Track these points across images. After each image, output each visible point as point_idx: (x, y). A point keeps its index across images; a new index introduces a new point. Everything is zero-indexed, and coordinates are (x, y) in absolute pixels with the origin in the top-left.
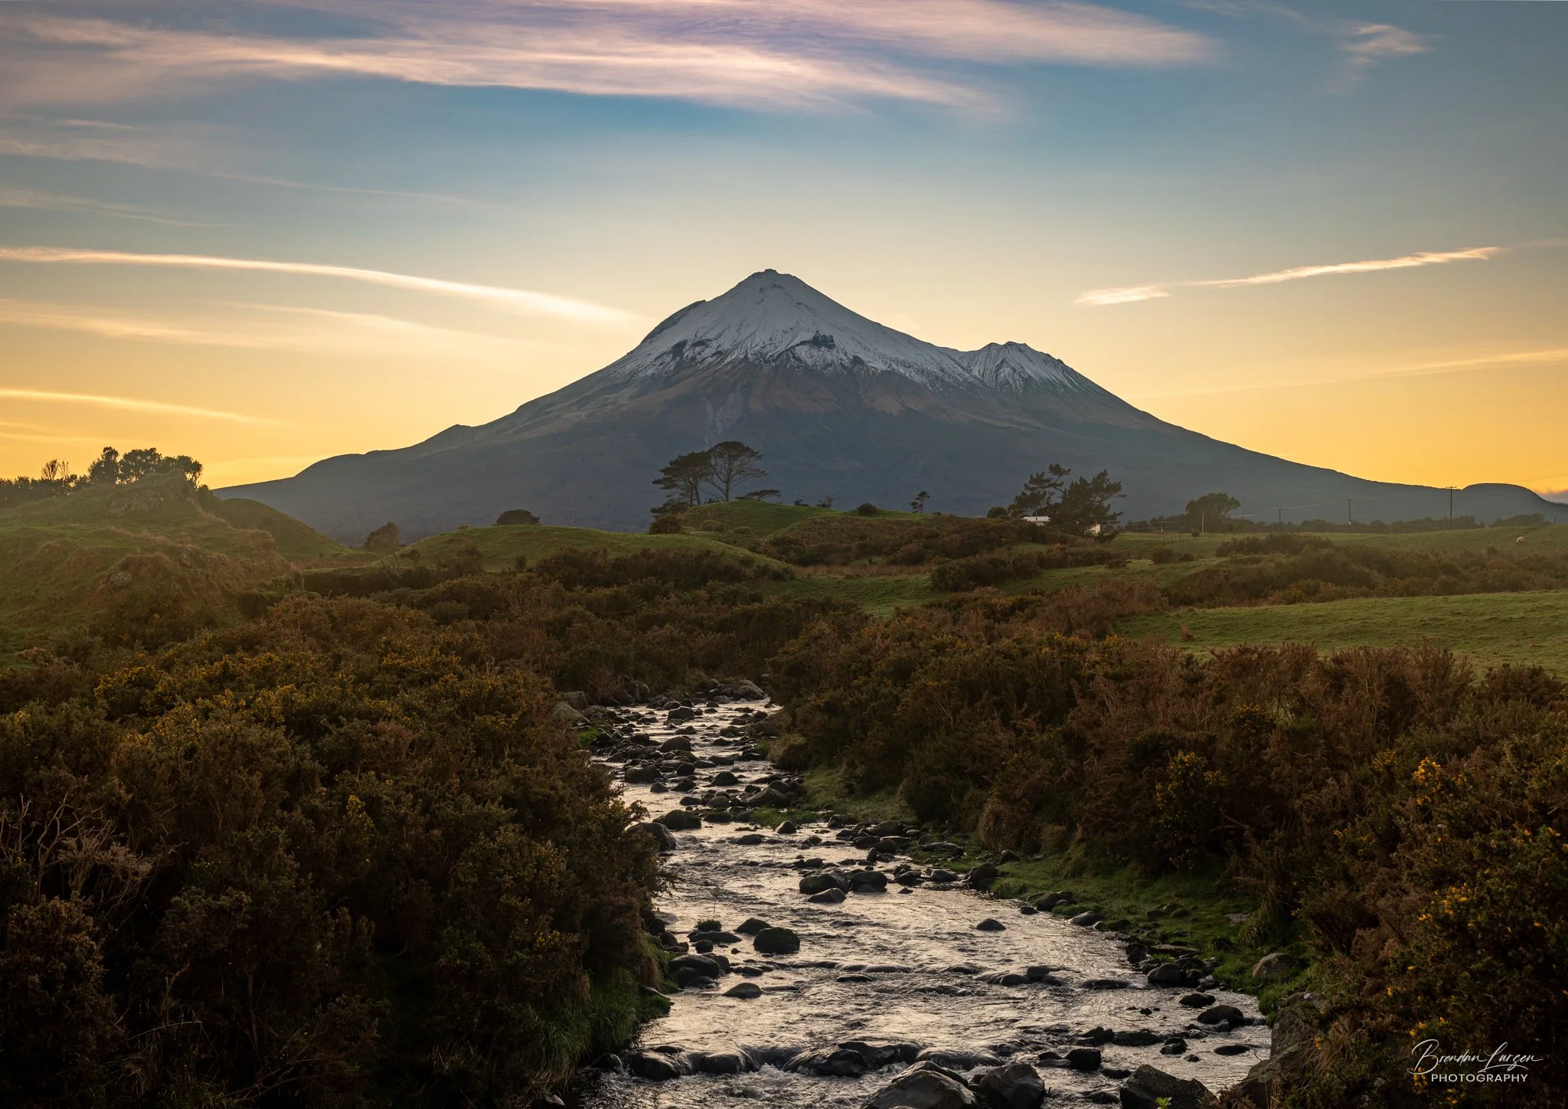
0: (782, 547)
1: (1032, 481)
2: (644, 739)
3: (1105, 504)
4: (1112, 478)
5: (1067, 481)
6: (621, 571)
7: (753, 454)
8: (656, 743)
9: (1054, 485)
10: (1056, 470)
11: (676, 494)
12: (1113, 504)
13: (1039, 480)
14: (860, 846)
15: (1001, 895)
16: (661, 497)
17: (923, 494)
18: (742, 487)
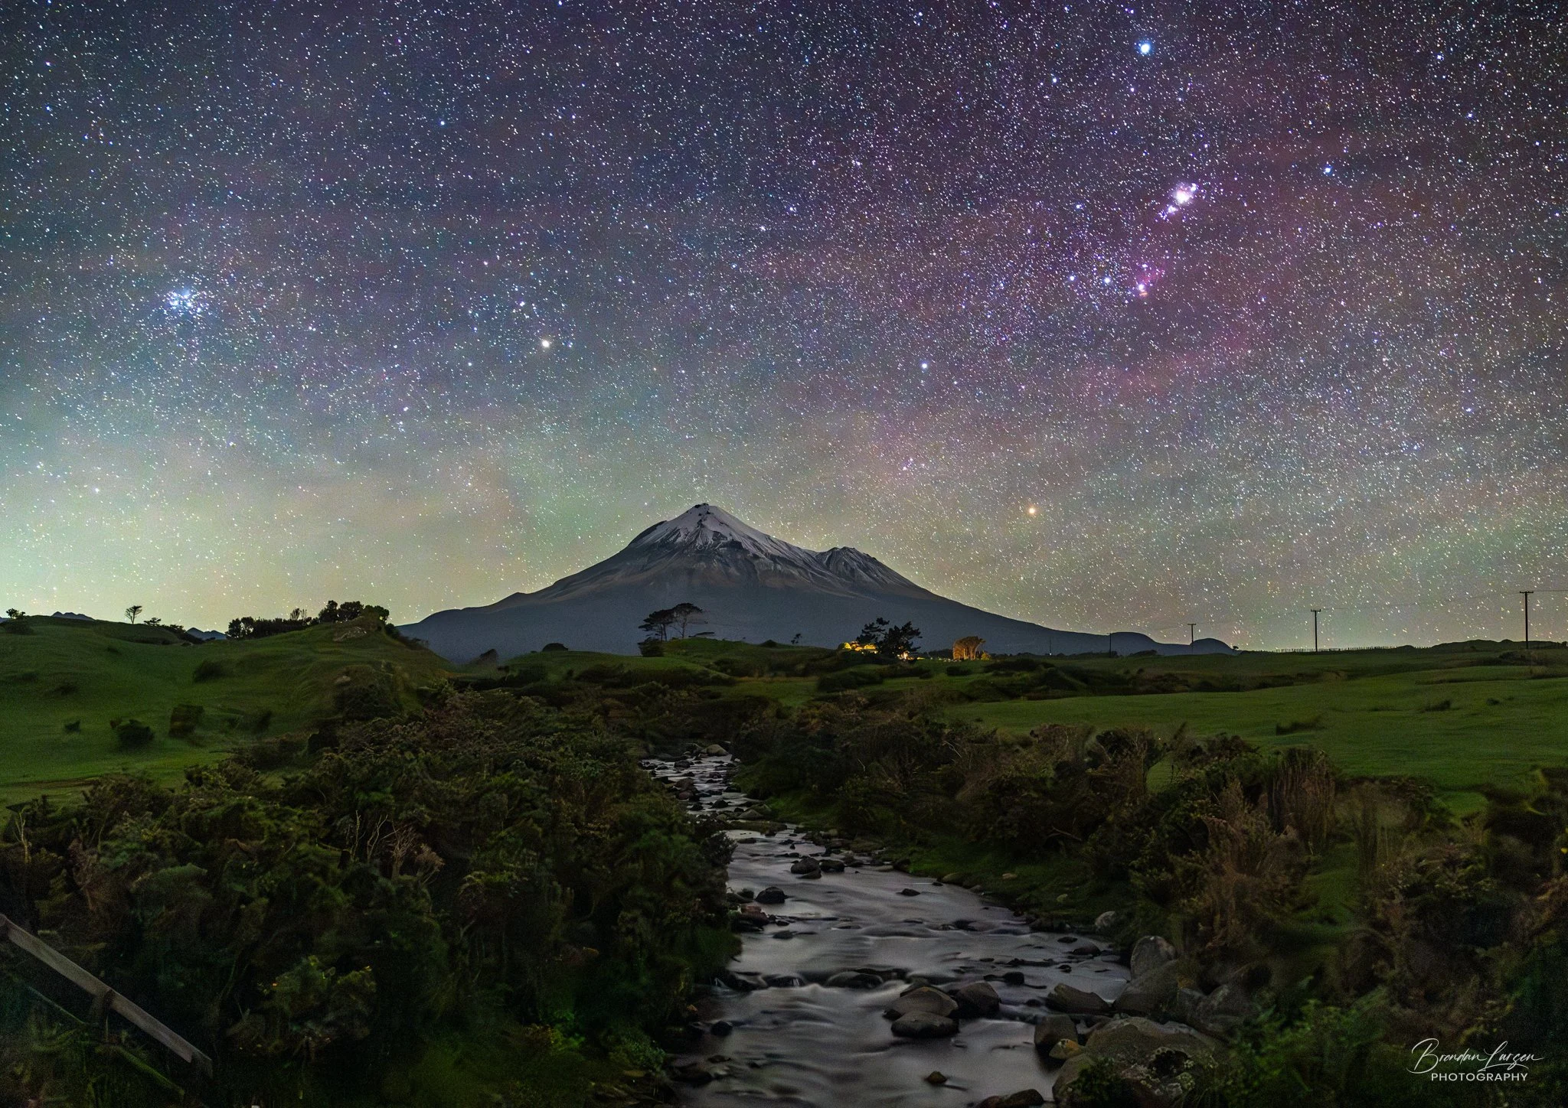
0: (723, 665)
1: (867, 628)
2: (665, 780)
3: (910, 642)
4: (914, 627)
5: (886, 628)
6: (628, 680)
7: (699, 610)
8: (671, 782)
9: (880, 630)
10: (880, 621)
11: (652, 634)
12: (915, 642)
13: (871, 627)
14: (817, 843)
15: (918, 874)
16: (643, 636)
17: (798, 636)
18: (692, 631)
